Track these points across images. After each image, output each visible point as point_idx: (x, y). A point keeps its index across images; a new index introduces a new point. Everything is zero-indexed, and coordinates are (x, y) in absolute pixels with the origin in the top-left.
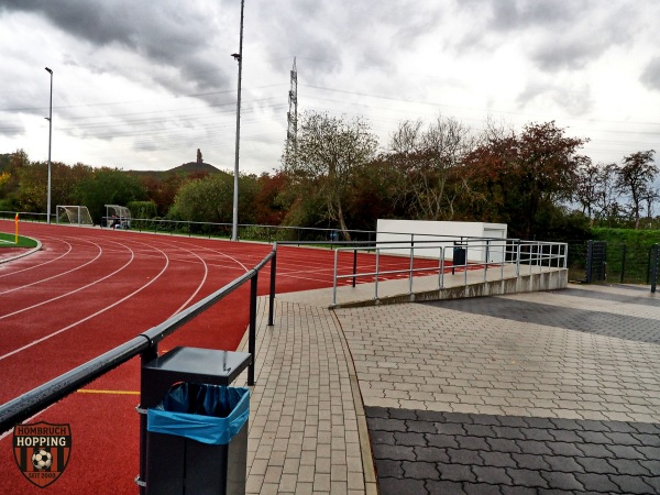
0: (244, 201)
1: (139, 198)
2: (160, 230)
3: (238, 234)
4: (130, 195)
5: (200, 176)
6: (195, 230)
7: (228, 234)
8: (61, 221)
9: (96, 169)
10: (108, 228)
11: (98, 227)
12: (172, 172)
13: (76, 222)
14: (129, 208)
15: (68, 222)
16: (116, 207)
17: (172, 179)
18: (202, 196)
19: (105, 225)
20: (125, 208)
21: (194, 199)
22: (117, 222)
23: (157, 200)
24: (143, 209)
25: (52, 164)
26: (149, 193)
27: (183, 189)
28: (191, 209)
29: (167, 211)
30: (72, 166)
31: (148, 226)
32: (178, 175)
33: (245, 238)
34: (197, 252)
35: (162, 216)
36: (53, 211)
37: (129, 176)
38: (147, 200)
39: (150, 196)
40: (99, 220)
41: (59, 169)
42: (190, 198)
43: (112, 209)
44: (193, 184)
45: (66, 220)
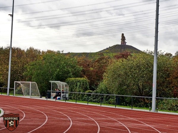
0: (162, 77)
1: (76, 75)
2: (91, 101)
3: (157, 106)
4: (68, 72)
5: (125, 56)
6: (120, 101)
7: (148, 105)
8: (17, 93)
9: (43, 52)
10: (52, 100)
11: (44, 98)
12: (101, 53)
13: (28, 94)
14: (68, 83)
15: (22, 94)
16: (58, 82)
17: (101, 59)
18: (126, 73)
19: (50, 98)
20: (64, 83)
21: (119, 75)
22: (58, 94)
23: (89, 76)
24: (79, 84)
25: (12, 48)
26: (83, 71)
27: (110, 67)
28: (117, 84)
29: (97, 85)
30: (25, 50)
31: (81, 98)
32: (106, 56)
33: (162, 109)
34: (121, 121)
35: (93, 90)
36: (12, 85)
37: (67, 57)
38: (81, 77)
39: (84, 73)
40: (45, 93)
41: (17, 52)
42: (116, 75)
43: (55, 84)
44: (119, 63)
45: (20, 92)
